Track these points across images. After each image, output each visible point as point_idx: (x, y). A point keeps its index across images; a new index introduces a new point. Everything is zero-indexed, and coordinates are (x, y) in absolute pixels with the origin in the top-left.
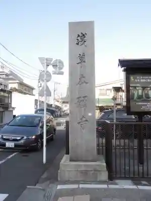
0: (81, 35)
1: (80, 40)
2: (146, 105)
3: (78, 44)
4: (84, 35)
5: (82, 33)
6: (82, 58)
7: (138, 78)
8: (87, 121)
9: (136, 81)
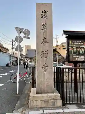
0: (44, 12)
1: (43, 15)
2: (78, 58)
3: (42, 17)
4: (46, 12)
5: (45, 11)
6: (44, 26)
7: (74, 42)
8: (47, 66)
9: (73, 43)
